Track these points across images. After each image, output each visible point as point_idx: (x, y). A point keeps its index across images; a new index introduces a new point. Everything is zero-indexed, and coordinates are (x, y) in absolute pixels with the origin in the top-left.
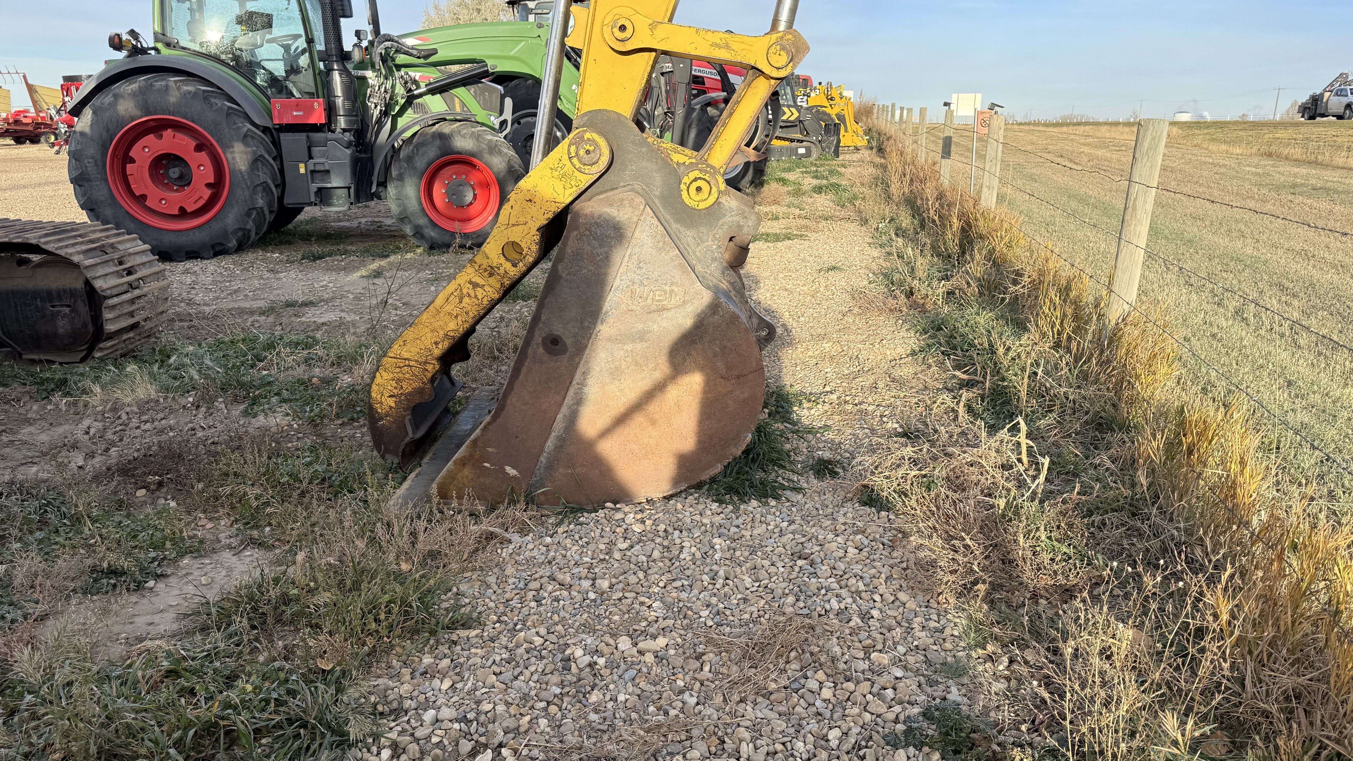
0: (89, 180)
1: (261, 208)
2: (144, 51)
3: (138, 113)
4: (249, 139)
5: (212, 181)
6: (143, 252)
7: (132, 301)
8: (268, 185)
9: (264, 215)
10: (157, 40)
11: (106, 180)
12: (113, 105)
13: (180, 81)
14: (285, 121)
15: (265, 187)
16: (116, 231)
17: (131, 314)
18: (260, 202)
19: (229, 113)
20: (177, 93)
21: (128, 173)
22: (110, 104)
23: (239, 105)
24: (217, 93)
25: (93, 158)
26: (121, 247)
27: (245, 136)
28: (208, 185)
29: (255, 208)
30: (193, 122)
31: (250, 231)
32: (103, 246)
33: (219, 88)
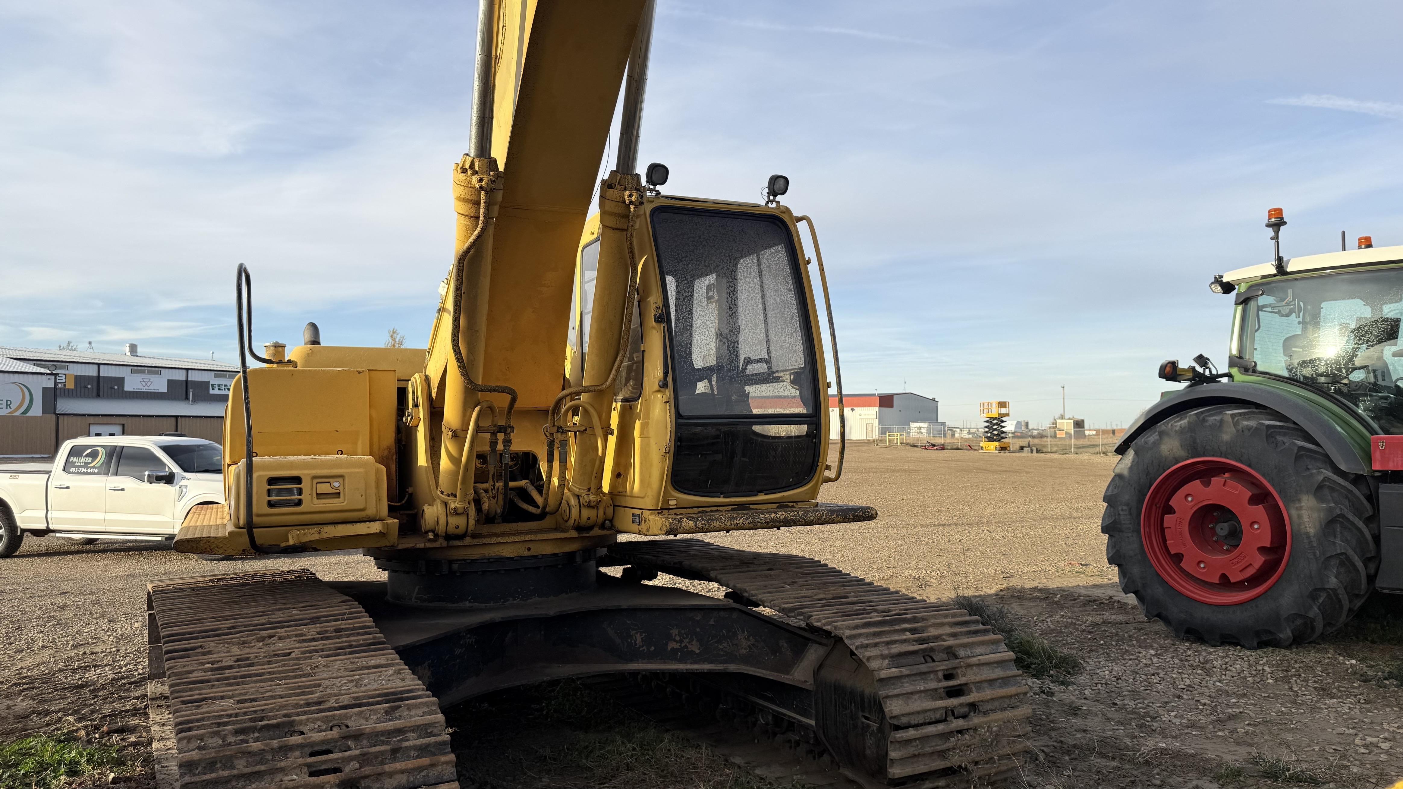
0: (1120, 531)
1: (1334, 590)
2: (1213, 379)
3: (1182, 453)
4: (1326, 492)
5: (1268, 545)
6: (1000, 663)
7: (945, 736)
8: (1348, 558)
9: (1339, 601)
10: (1232, 364)
11: (1139, 532)
12: (1157, 444)
13: (1240, 414)
14: (1391, 467)
15: (1344, 561)
16: (981, 627)
17: (942, 754)
18: (1333, 582)
19: (1301, 454)
20: (1233, 430)
21: (1165, 525)
22: (1154, 443)
23: (1318, 444)
24: (1288, 428)
25: (1127, 505)
26: (962, 653)
27: (1320, 487)
28: (1262, 550)
29: (1324, 589)
30: (1250, 466)
31: (1313, 621)
32: (932, 649)
33: (1295, 423)
